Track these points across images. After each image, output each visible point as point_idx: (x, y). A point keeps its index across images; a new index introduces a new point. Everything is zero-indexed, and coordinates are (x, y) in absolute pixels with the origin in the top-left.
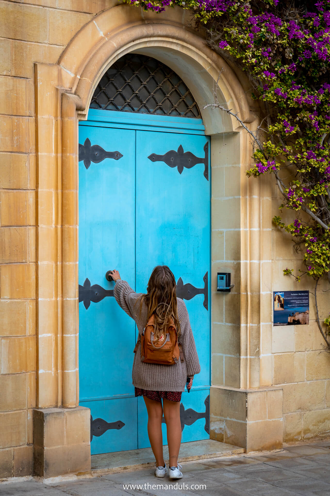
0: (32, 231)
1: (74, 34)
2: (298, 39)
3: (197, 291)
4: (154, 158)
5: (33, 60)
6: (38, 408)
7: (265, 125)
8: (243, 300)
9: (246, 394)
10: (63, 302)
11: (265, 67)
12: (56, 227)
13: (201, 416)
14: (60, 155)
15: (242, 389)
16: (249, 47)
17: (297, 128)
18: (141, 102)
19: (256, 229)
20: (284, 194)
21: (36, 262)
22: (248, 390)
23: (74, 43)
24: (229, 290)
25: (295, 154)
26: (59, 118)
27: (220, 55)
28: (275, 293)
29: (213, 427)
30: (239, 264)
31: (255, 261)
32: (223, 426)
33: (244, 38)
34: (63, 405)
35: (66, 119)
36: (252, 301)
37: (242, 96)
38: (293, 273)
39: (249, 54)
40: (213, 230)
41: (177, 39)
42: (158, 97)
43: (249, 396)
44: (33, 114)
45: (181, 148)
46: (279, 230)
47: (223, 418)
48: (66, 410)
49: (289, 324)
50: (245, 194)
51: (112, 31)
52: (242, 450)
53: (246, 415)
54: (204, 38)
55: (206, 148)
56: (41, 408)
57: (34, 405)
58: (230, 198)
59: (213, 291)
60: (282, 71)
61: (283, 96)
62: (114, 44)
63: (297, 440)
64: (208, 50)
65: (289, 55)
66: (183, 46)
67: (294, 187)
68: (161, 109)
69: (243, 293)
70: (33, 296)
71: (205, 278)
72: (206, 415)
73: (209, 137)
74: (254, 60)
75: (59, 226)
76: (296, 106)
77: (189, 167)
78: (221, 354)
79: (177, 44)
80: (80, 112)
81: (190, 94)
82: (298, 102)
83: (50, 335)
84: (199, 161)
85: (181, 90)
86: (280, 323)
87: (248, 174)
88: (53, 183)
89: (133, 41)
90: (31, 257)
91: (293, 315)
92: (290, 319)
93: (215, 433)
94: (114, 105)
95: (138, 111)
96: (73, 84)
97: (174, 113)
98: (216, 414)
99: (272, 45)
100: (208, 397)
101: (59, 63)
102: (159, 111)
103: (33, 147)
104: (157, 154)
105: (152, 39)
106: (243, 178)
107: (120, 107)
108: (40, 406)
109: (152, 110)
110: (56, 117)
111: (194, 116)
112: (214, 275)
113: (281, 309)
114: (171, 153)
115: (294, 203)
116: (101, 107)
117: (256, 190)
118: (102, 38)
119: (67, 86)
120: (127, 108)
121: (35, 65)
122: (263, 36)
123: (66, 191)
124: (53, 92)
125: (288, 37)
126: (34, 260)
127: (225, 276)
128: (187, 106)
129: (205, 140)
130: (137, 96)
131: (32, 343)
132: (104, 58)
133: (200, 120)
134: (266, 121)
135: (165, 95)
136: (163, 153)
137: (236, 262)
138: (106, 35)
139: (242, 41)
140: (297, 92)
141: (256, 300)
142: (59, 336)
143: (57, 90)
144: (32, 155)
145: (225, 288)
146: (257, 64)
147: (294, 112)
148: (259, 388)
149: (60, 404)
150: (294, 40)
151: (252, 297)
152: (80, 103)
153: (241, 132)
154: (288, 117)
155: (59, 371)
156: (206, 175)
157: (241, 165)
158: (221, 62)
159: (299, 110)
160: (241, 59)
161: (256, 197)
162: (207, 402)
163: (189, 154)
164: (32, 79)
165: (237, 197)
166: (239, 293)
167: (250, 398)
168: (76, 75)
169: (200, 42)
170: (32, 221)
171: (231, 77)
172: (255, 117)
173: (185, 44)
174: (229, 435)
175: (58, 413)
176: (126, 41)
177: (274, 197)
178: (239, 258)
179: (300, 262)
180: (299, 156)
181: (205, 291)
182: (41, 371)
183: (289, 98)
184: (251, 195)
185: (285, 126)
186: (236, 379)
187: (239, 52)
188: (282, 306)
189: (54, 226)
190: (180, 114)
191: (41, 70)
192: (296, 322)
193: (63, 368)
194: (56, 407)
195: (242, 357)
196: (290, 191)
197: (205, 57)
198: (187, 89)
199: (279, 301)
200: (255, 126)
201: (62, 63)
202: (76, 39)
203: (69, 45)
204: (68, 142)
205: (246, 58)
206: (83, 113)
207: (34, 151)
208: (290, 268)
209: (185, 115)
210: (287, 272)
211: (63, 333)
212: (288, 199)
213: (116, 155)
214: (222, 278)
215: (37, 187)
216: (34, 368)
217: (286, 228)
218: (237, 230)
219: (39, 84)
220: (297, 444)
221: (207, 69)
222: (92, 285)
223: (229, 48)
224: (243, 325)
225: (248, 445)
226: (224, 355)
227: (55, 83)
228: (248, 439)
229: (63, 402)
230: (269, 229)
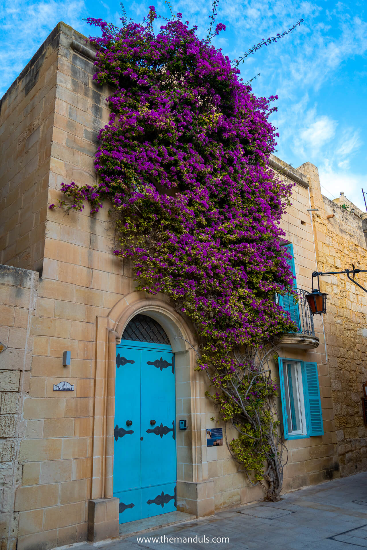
0: (92, 400)
1: (115, 303)
2: (216, 308)
3: (169, 430)
4: (149, 363)
5: (96, 315)
6: (92, 500)
7: (201, 347)
8: (193, 433)
9: (196, 484)
10: (106, 438)
11: (202, 320)
12: (104, 398)
13: (172, 497)
14: (107, 361)
15: (194, 482)
16: (195, 311)
17: (217, 348)
18: (144, 337)
19: (198, 398)
20: (210, 380)
21: (94, 417)
22: (197, 482)
23: (115, 307)
24: (186, 429)
25: (215, 361)
26: (107, 343)
27: (180, 315)
28: (207, 430)
29: (179, 503)
30: (191, 415)
31: (198, 414)
32: (184, 503)
33: (193, 307)
34: (105, 497)
35: (111, 343)
36: (197, 434)
37: (190, 334)
38: (215, 419)
39: (195, 313)
40: (176, 398)
41: (162, 307)
42: (151, 334)
43: (198, 486)
44: (95, 340)
45: (161, 359)
46: (207, 398)
47: (184, 498)
48: (107, 500)
49: (214, 445)
50: (193, 380)
51: (133, 302)
52: (195, 517)
53: (197, 497)
54: (174, 307)
55: (173, 359)
56: (93, 500)
57: (89, 498)
58: (186, 382)
59: (177, 430)
60: (209, 322)
61: (211, 333)
62: (134, 308)
63: (220, 509)
64: (175, 313)
65: (212, 315)
66: (164, 311)
67: (216, 376)
68: (152, 340)
69: (193, 430)
70: (91, 436)
71: (173, 423)
72: (175, 497)
73: (174, 354)
74: (197, 317)
75: (106, 397)
76: (216, 338)
77: (165, 368)
78: (182, 463)
79: (162, 309)
80: (117, 340)
81: (165, 333)
82: (217, 336)
83: (99, 456)
84: (170, 365)
85: (161, 332)
86: (210, 445)
87: (195, 370)
88: (103, 375)
89: (142, 307)
90: (91, 414)
91: (215, 441)
92: (214, 443)
93: (180, 507)
94: (131, 337)
95: (142, 341)
96: (114, 326)
97: (158, 342)
98: (180, 496)
99: (205, 311)
100: (176, 487)
101: (108, 316)
102: (151, 341)
103: (94, 357)
104: (151, 361)
105: (150, 307)
106: (192, 372)
107: (134, 339)
108: (92, 498)
109: (148, 341)
110: (106, 342)
111: (167, 344)
112: (178, 421)
113: (210, 438)
114: (157, 361)
115: (216, 384)
116: (125, 339)
117: (198, 378)
118: (128, 306)
119: (111, 327)
120: (137, 339)
121: (97, 317)
122: (201, 306)
123: (110, 379)
124: (104, 330)
125: (211, 307)
126: (92, 416)
127: (183, 422)
128: (164, 339)
129: (172, 355)
130: (142, 334)
131: (89, 462)
132: (129, 315)
133: (170, 345)
134: (201, 345)
135: (154, 333)
136: (153, 361)
137: (189, 414)
138: (130, 304)
139: (192, 308)
140: (216, 332)
141: (199, 433)
142: (104, 457)
143: (107, 329)
144: (94, 361)
145: (184, 428)
146: (199, 319)
147: (215, 341)
148: (202, 481)
149: (103, 496)
150: (214, 308)
151: (197, 432)
152: (117, 335)
153: (190, 351)
154: (212, 343)
155: (103, 477)
156: (173, 372)
157: (190, 366)
158: (181, 318)
159: (217, 340)
160: (192, 316)
161: (198, 381)
162: (175, 490)
163: (165, 361)
164: (95, 324)
165: (189, 382)
166: (191, 430)
167: (199, 487)
168: (116, 322)
169: (171, 309)
170: (92, 395)
171: (185, 325)
172: (196, 343)
173: (165, 310)
174: (187, 508)
175: (103, 502)
176: (139, 307)
177: (205, 382)
178: (191, 413)
179: (218, 414)
180: (218, 361)
181: (173, 430)
182: (94, 478)
183: (213, 335)
184: (195, 381)
185: (212, 347)
186: (190, 477)
187: (190, 313)
188: (211, 436)
189: (103, 397)
190: (161, 343)
191: (99, 320)
192: (217, 445)
193: (105, 476)
194: (101, 498)
195: (194, 464)
196: (214, 378)
197: (174, 316)
198: (164, 331)
199: (209, 434)
200: (196, 348)
201: (109, 317)
202: (116, 305)
203: (113, 308)
204: (112, 354)
205: (194, 316)
206: (119, 340)
207: (94, 359)
208: (213, 417)
209: (163, 343)
210: (212, 419)
211: (106, 455)
212: (213, 383)
213: (132, 362)
214: (182, 423)
215: (95, 377)
216: (90, 476)
217: (212, 397)
218: (189, 398)
219: (98, 326)
220: (220, 511)
221: (175, 321)
222: (119, 428)
223: (186, 311)
224: (193, 447)
225: (198, 514)
226: (184, 464)
227: (106, 326)
228: (198, 510)
229: (105, 495)
230: (204, 397)
